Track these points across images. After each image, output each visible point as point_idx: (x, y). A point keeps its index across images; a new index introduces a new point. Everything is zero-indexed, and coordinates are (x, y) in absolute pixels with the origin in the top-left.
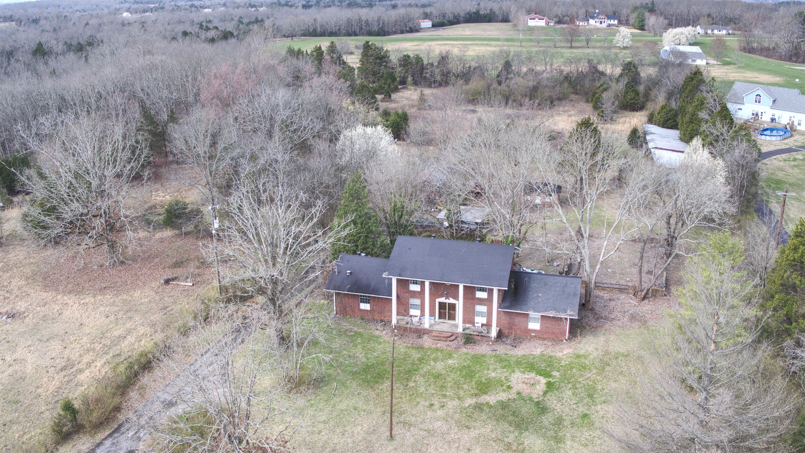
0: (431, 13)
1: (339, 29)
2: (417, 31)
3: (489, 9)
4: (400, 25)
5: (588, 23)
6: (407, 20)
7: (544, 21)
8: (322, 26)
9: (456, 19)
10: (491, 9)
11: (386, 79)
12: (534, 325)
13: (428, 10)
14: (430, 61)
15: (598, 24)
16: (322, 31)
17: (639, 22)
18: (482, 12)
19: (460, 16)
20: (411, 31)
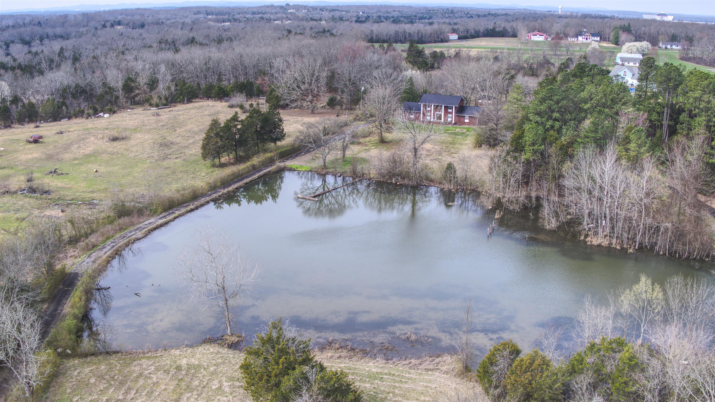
0: (458, 29)
1: (389, 38)
2: (447, 41)
3: (502, 27)
4: (434, 37)
5: (577, 39)
6: (439, 33)
7: (544, 37)
8: (377, 36)
9: (477, 34)
10: (504, 27)
11: (422, 64)
12: (467, 121)
13: (456, 27)
14: (449, 55)
15: (584, 40)
16: (377, 39)
17: (615, 38)
18: (497, 30)
19: (480, 32)
20: (442, 41)
